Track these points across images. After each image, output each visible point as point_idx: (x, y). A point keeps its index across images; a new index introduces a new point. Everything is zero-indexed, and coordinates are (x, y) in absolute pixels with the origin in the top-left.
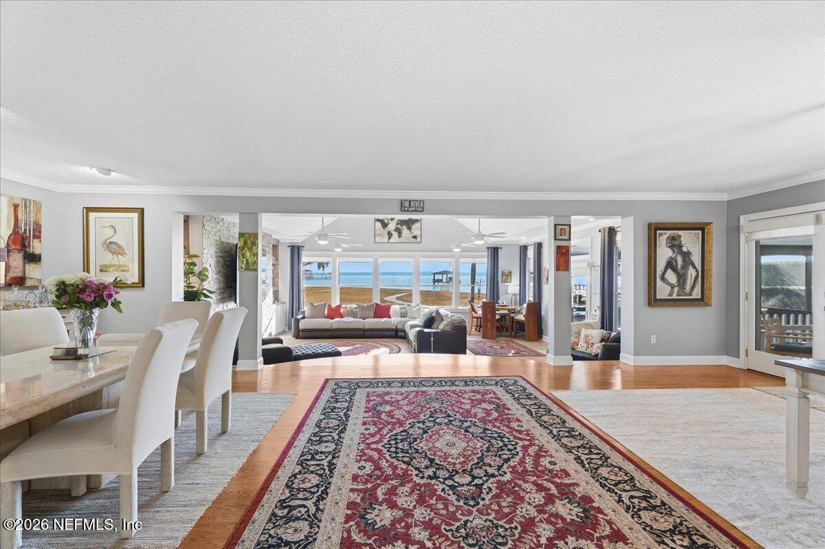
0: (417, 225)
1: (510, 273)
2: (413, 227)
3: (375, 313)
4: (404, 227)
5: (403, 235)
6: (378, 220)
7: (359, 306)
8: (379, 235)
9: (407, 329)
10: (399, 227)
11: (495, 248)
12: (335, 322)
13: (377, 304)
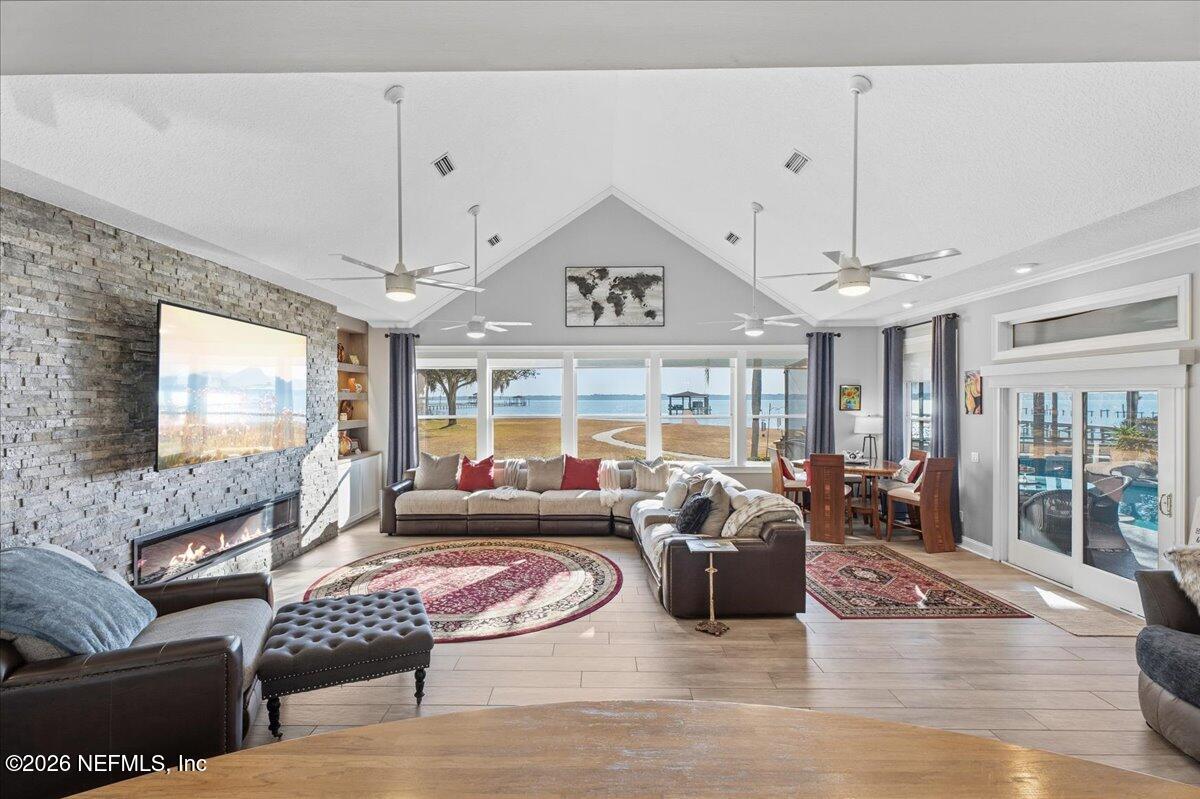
0: (656, 288)
1: (858, 388)
2: (648, 292)
3: (564, 478)
4: (628, 293)
5: (626, 310)
6: (573, 279)
7: (531, 463)
8: (574, 310)
9: (639, 523)
10: (617, 292)
11: (824, 335)
12: (474, 498)
13: (569, 459)
